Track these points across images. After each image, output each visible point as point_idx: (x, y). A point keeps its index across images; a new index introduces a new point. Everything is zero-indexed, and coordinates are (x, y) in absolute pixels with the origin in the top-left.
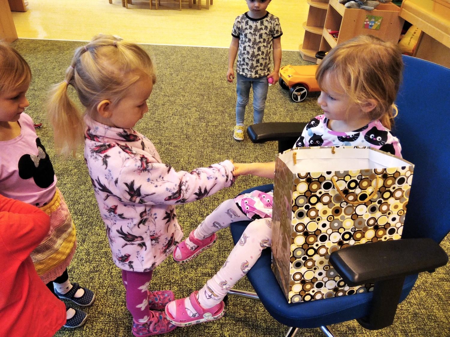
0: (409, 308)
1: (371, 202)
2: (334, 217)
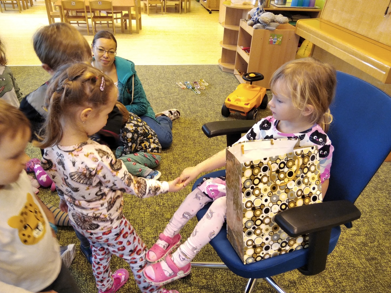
0: (333, 260)
1: (297, 177)
2: (273, 193)
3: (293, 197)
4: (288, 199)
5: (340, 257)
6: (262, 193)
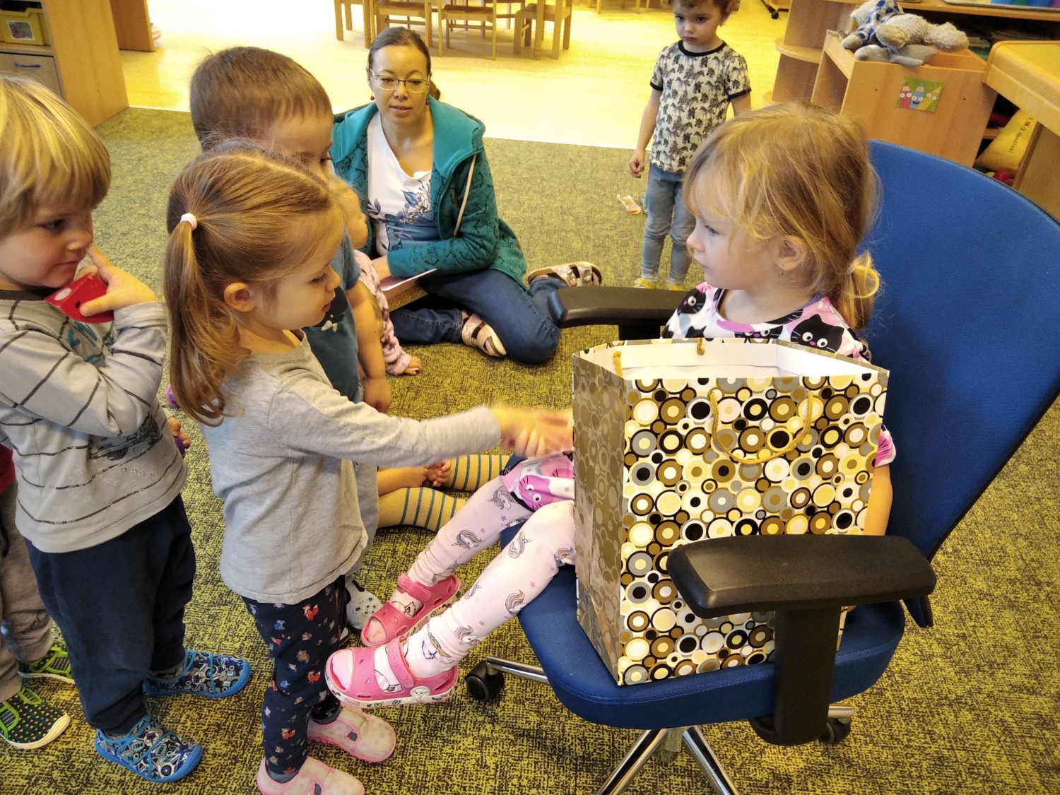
1: (799, 451)
2: (718, 483)
3: (780, 506)
4: (762, 508)
6: (684, 478)
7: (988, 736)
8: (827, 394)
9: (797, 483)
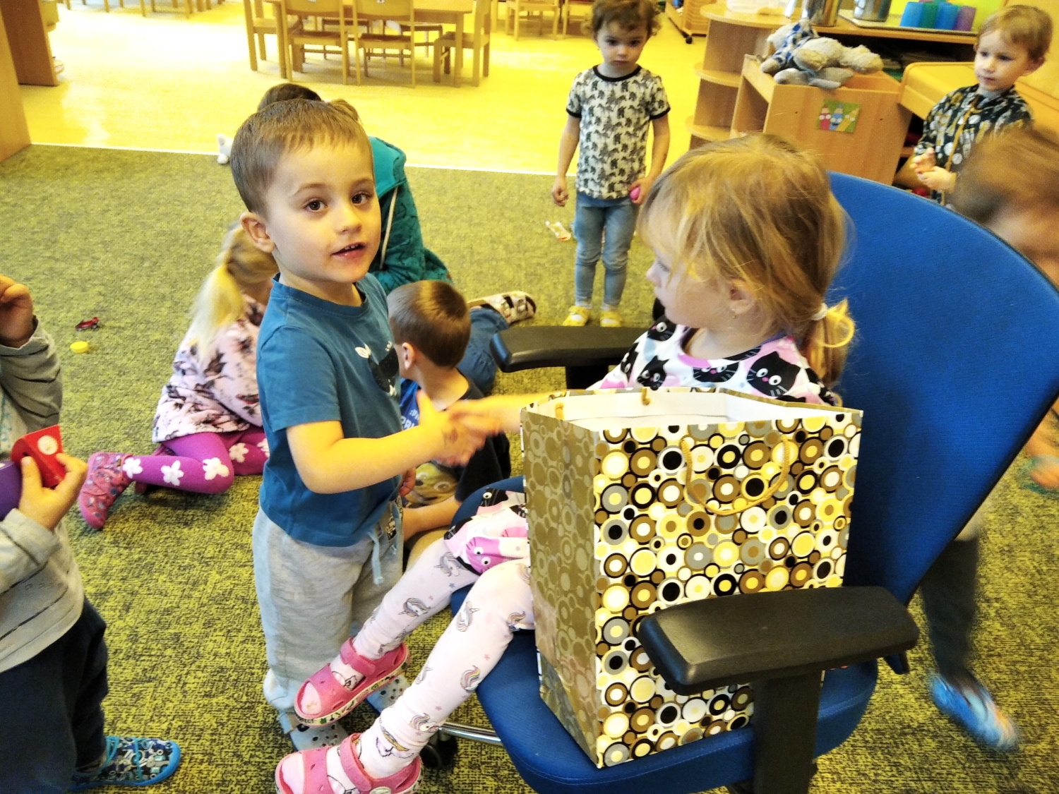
1: (775, 499)
2: (694, 537)
3: (758, 559)
4: (740, 562)
5: (916, 773)
6: (658, 534)
7: (953, 763)
8: (801, 438)
9: (774, 533)
